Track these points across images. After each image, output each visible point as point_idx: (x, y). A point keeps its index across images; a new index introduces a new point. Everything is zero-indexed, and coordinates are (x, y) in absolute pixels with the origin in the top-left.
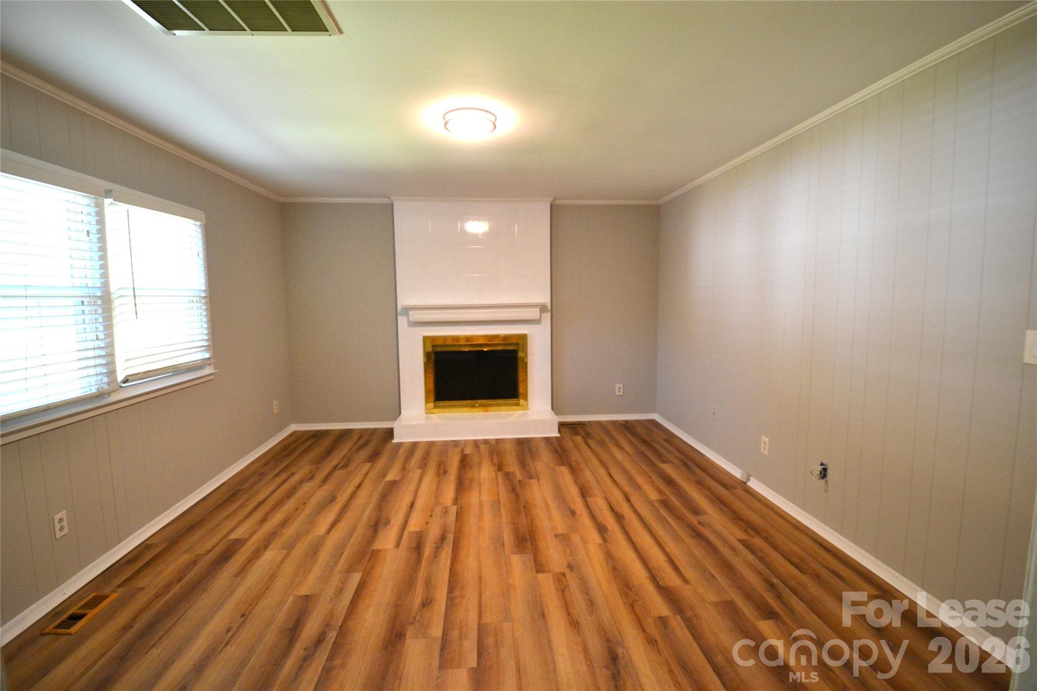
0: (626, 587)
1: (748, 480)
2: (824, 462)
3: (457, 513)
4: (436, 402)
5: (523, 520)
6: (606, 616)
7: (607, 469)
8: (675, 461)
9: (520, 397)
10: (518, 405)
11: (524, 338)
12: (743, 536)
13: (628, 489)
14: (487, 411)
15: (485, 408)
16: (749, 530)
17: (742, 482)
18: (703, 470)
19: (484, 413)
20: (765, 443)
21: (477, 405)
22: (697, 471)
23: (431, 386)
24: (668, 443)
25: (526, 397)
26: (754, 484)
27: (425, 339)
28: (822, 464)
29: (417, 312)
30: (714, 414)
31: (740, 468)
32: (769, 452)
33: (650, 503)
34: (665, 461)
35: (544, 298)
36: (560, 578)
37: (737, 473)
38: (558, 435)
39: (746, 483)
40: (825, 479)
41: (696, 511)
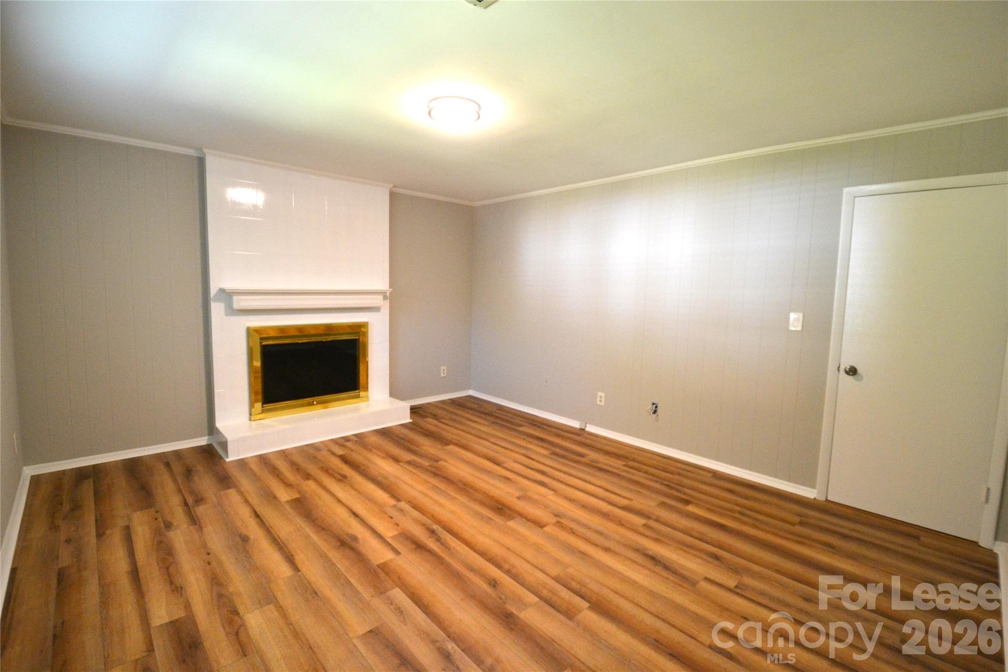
0: (606, 515)
1: (586, 427)
2: (655, 402)
3: (412, 507)
4: (264, 405)
5: (478, 496)
6: (617, 537)
7: (488, 440)
8: (525, 424)
9: (361, 389)
10: (358, 397)
11: (364, 325)
12: (624, 463)
13: (523, 451)
14: (326, 408)
15: (324, 405)
16: (620, 458)
17: (581, 429)
18: (550, 426)
19: (323, 410)
20: (601, 397)
21: (315, 403)
22: (549, 428)
23: (259, 387)
24: (500, 411)
25: (366, 389)
26: (590, 428)
27: (250, 332)
28: (653, 404)
29: (243, 297)
30: (546, 382)
31: (578, 420)
32: (605, 403)
33: (546, 456)
34: (520, 426)
35: (382, 283)
36: (559, 525)
37: (576, 424)
38: (411, 421)
39: (584, 430)
40: (656, 414)
41: (582, 455)
